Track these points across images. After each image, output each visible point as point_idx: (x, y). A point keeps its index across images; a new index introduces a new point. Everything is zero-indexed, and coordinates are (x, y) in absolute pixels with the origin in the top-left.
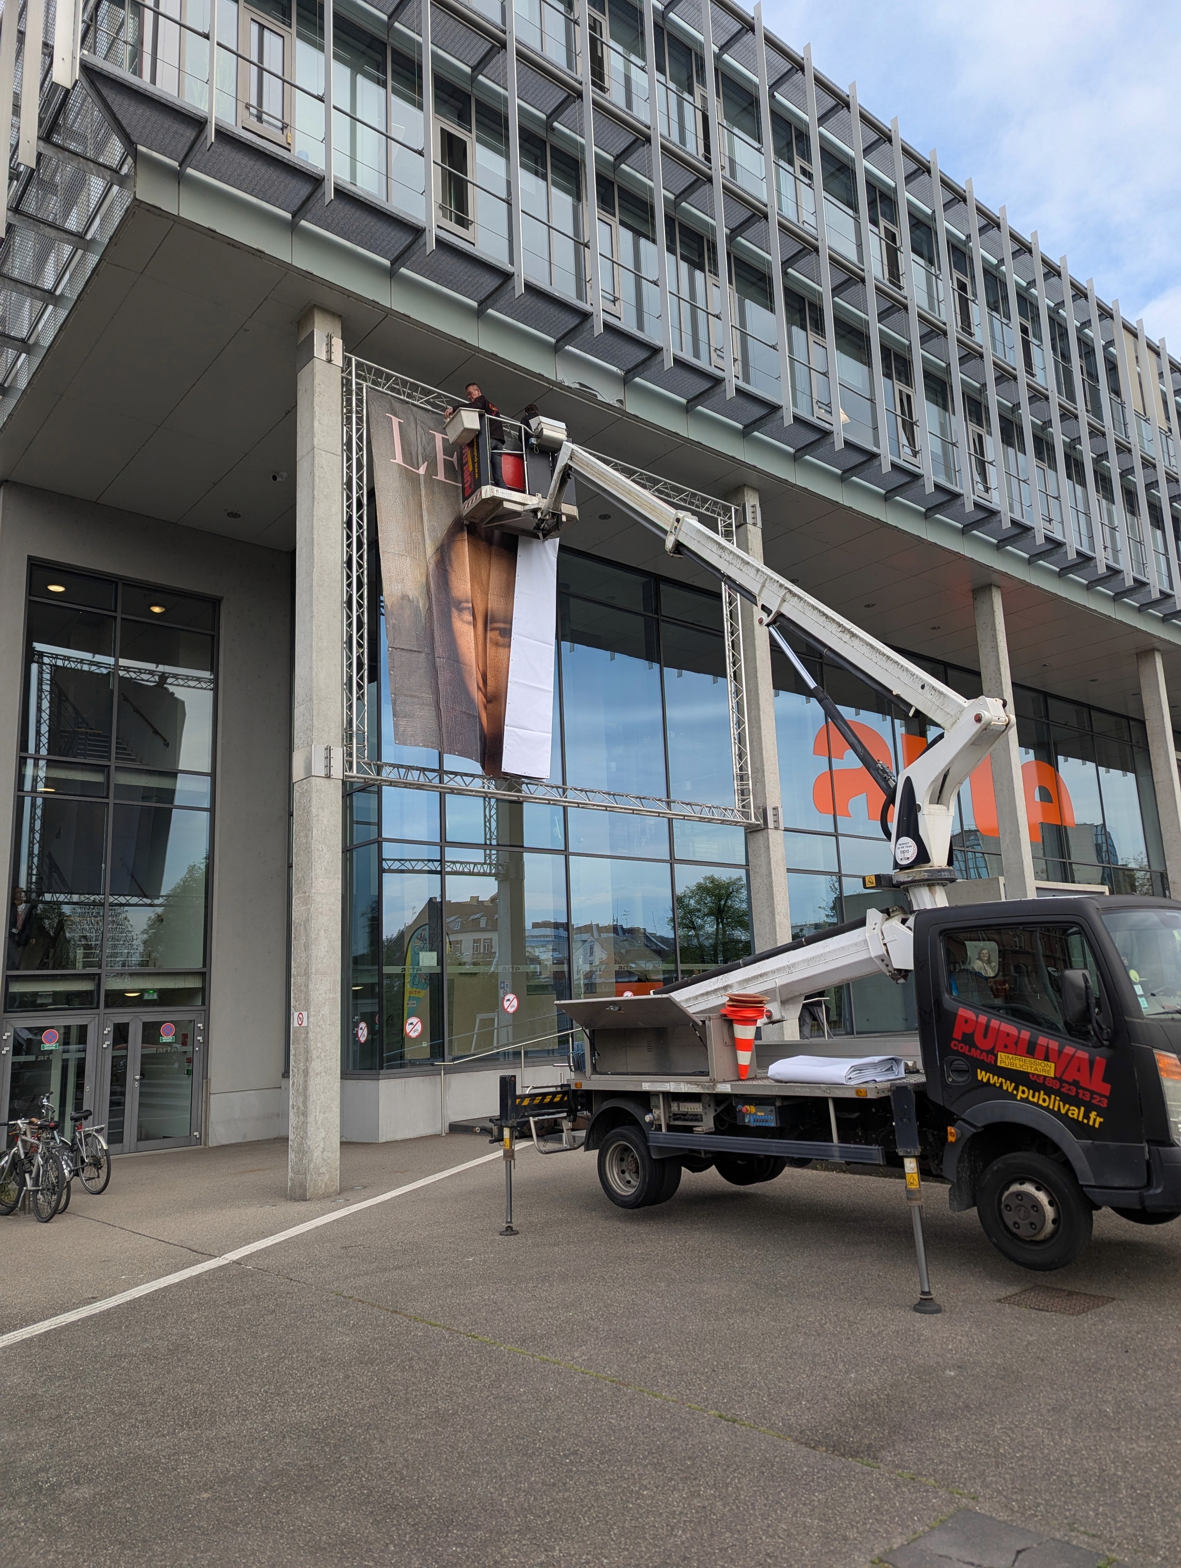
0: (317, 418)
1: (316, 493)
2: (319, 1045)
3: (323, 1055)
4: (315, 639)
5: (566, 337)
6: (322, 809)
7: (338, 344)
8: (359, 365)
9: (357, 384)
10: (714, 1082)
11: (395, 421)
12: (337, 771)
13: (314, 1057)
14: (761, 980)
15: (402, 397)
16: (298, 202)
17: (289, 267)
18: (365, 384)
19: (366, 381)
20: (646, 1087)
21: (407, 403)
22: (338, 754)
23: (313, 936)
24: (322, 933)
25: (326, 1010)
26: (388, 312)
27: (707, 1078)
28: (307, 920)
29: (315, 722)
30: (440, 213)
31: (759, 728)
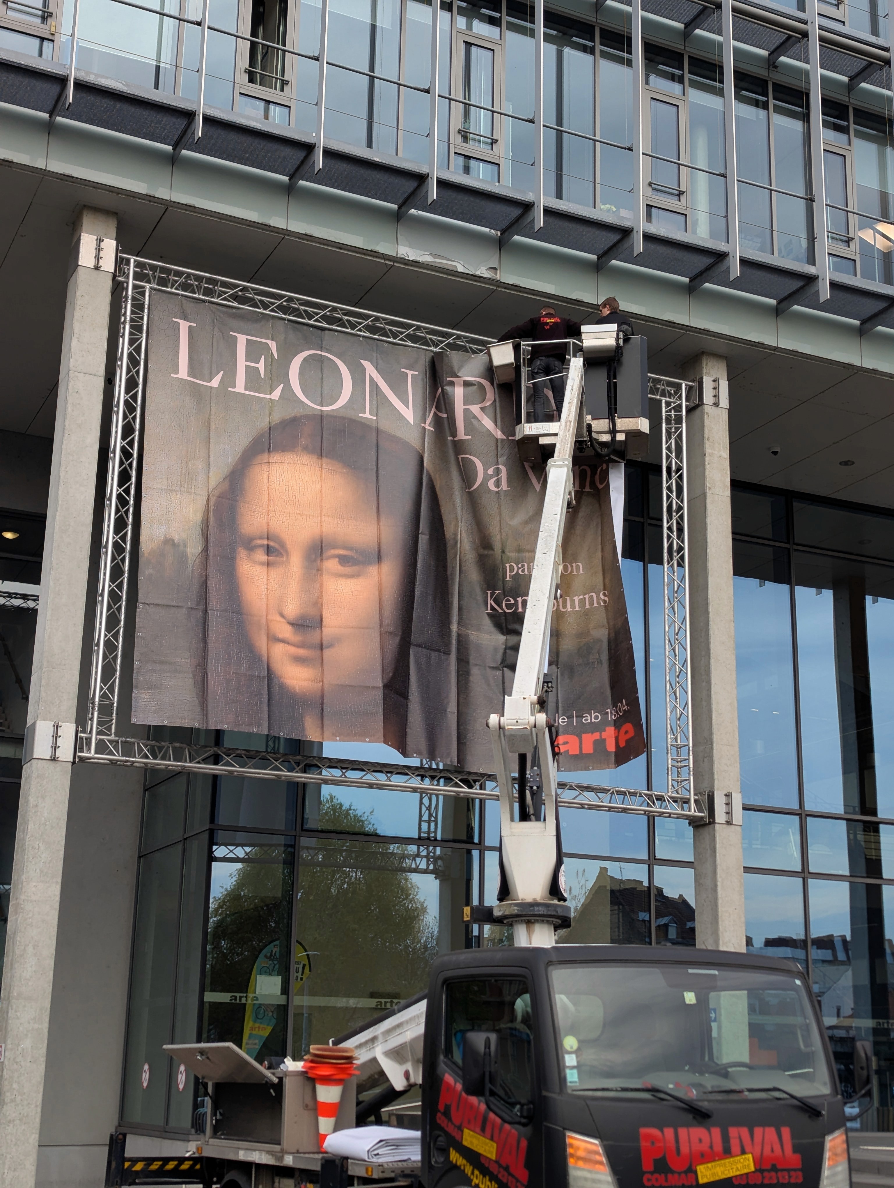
0: (76, 335)
1: (67, 423)
2: (15, 1086)
3: (18, 1099)
4: (54, 597)
5: (405, 203)
7: (110, 245)
8: (138, 264)
9: (135, 287)
10: (283, 1152)
11: (184, 326)
12: (66, 752)
13: (7, 1100)
14: (398, 1031)
15: (196, 296)
16: (51, 103)
17: (45, 173)
18: (148, 286)
19: (149, 282)
20: (242, 1156)
21: (204, 301)
22: (68, 730)
23: (17, 952)
24: (30, 949)
25: (27, 1044)
26: (168, 205)
27: (277, 1148)
28: (15, 933)
29: (43, 694)
30: (246, 77)
31: (709, 682)
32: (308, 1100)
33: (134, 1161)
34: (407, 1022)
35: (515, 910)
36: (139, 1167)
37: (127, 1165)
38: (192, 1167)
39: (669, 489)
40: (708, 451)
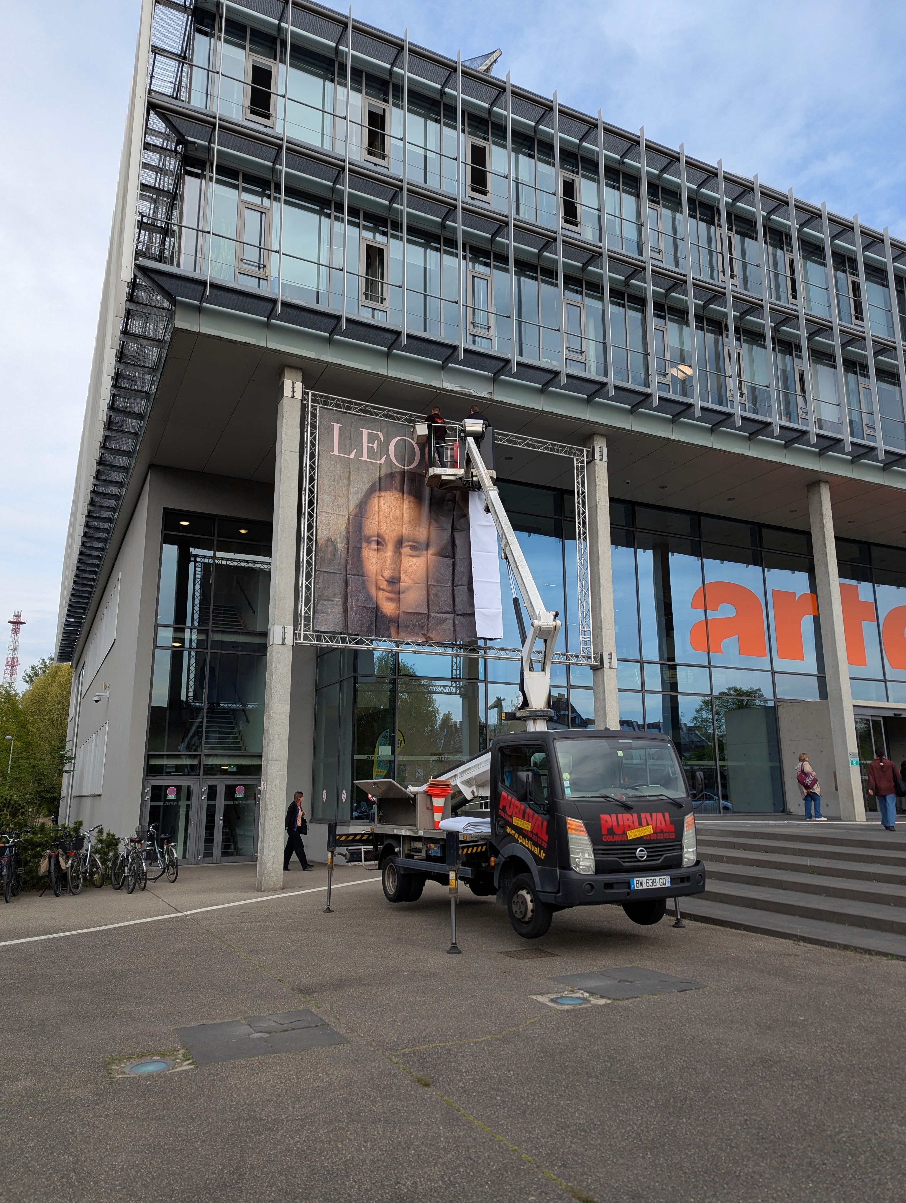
0: (284, 432)
1: (282, 477)
2: (272, 801)
3: (274, 808)
4: (278, 563)
5: (446, 360)
6: (279, 663)
7: (299, 385)
8: (313, 395)
9: (312, 406)
10: (418, 830)
11: (337, 426)
12: (289, 640)
13: (269, 808)
14: (468, 772)
15: (342, 410)
16: (268, 313)
17: (266, 349)
18: (318, 405)
19: (319, 403)
20: (395, 832)
21: (346, 413)
22: (290, 630)
23: (271, 738)
24: (276, 736)
25: (277, 781)
26: (328, 364)
27: (415, 828)
28: (268, 729)
29: (277, 612)
30: (364, 297)
31: (600, 599)
32: (429, 805)
33: (341, 835)
34: (473, 767)
35: (528, 714)
36: (343, 838)
37: (337, 837)
38: (368, 838)
39: (579, 503)
40: (597, 483)
